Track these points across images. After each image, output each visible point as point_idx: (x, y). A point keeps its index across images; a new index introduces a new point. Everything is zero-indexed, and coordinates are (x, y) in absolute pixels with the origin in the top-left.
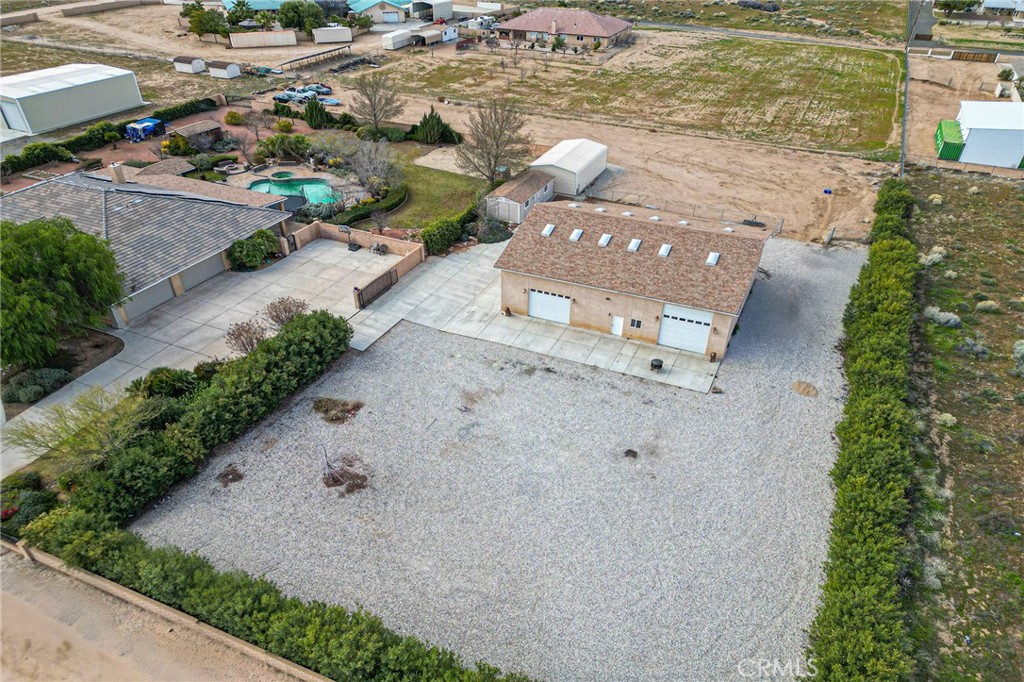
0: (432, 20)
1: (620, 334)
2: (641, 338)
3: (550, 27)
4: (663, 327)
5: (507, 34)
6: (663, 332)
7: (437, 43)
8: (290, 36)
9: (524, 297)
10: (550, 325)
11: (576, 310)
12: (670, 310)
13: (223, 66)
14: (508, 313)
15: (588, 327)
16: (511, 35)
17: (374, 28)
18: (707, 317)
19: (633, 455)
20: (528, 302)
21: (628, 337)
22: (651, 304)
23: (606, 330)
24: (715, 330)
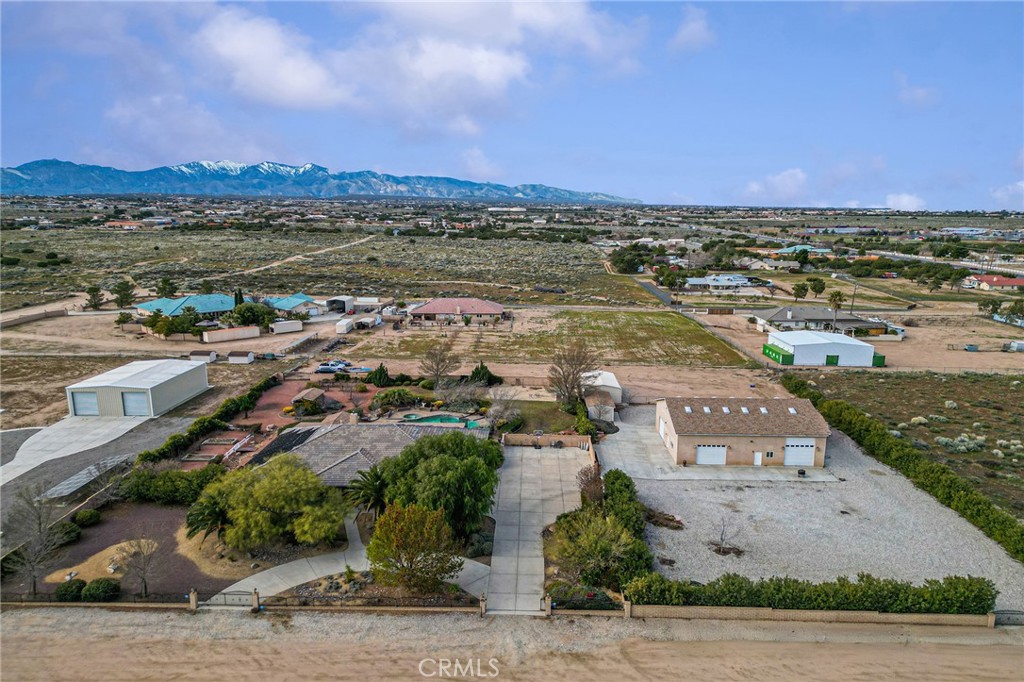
0: (344, 311)
1: (760, 463)
2: (774, 464)
3: (456, 310)
4: (787, 453)
5: (420, 317)
6: (787, 457)
7: (375, 327)
8: (255, 330)
9: (693, 451)
10: (716, 467)
11: (731, 453)
12: (790, 441)
13: (245, 354)
14: (685, 464)
15: (738, 463)
16: (423, 317)
17: (312, 320)
18: (812, 442)
19: (846, 513)
20: (696, 455)
21: (765, 465)
22: (779, 440)
23: (750, 463)
24: (818, 449)
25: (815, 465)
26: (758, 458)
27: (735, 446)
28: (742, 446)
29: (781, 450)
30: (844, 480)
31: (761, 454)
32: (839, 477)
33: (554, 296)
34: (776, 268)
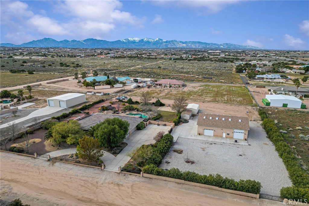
0: (138, 82)
1: (225, 137)
2: (229, 137)
3: (168, 83)
4: (234, 134)
5: (157, 85)
6: (234, 136)
7: (143, 87)
8: (109, 86)
10: (209, 136)
11: (215, 133)
12: (235, 130)
13: (100, 93)
14: (199, 134)
15: (217, 136)
17: (126, 84)
18: (243, 131)
19: (241, 155)
20: (204, 132)
21: (226, 137)
22: (231, 130)
23: (222, 137)
24: (245, 134)
25: (244, 139)
26: (224, 135)
27: (216, 130)
28: (219, 130)
29: (232, 133)
30: (250, 145)
31: (225, 134)
32: (249, 144)
33: (208, 79)
34: (295, 72)
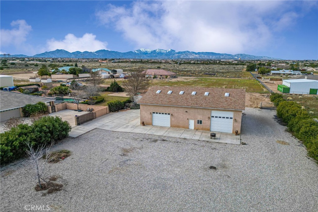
1: (193, 128)
4: (212, 122)
6: (212, 125)
8: (71, 75)
9: (150, 116)
11: (173, 119)
13: (46, 79)
14: (144, 124)
15: (179, 127)
19: (215, 168)
20: (152, 119)
21: (196, 129)
22: (206, 112)
23: (187, 128)
24: (235, 120)
25: (233, 133)
26: (192, 124)
27: (176, 115)
28: (180, 114)
29: (207, 119)
30: (245, 144)
31: (193, 121)
32: (243, 141)
